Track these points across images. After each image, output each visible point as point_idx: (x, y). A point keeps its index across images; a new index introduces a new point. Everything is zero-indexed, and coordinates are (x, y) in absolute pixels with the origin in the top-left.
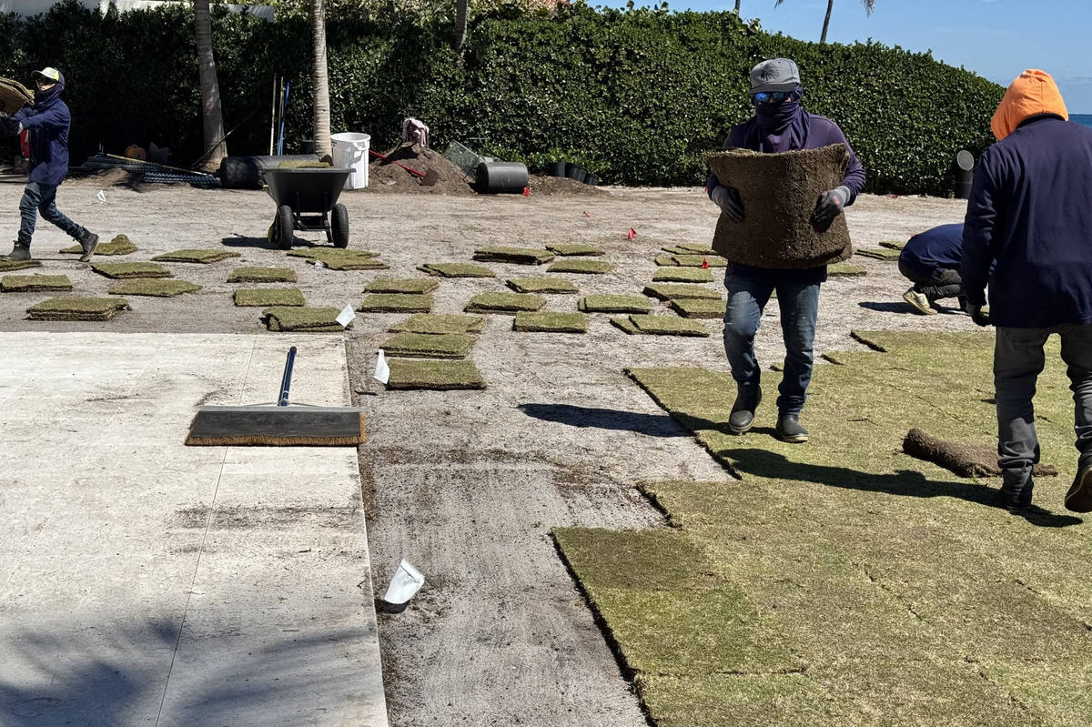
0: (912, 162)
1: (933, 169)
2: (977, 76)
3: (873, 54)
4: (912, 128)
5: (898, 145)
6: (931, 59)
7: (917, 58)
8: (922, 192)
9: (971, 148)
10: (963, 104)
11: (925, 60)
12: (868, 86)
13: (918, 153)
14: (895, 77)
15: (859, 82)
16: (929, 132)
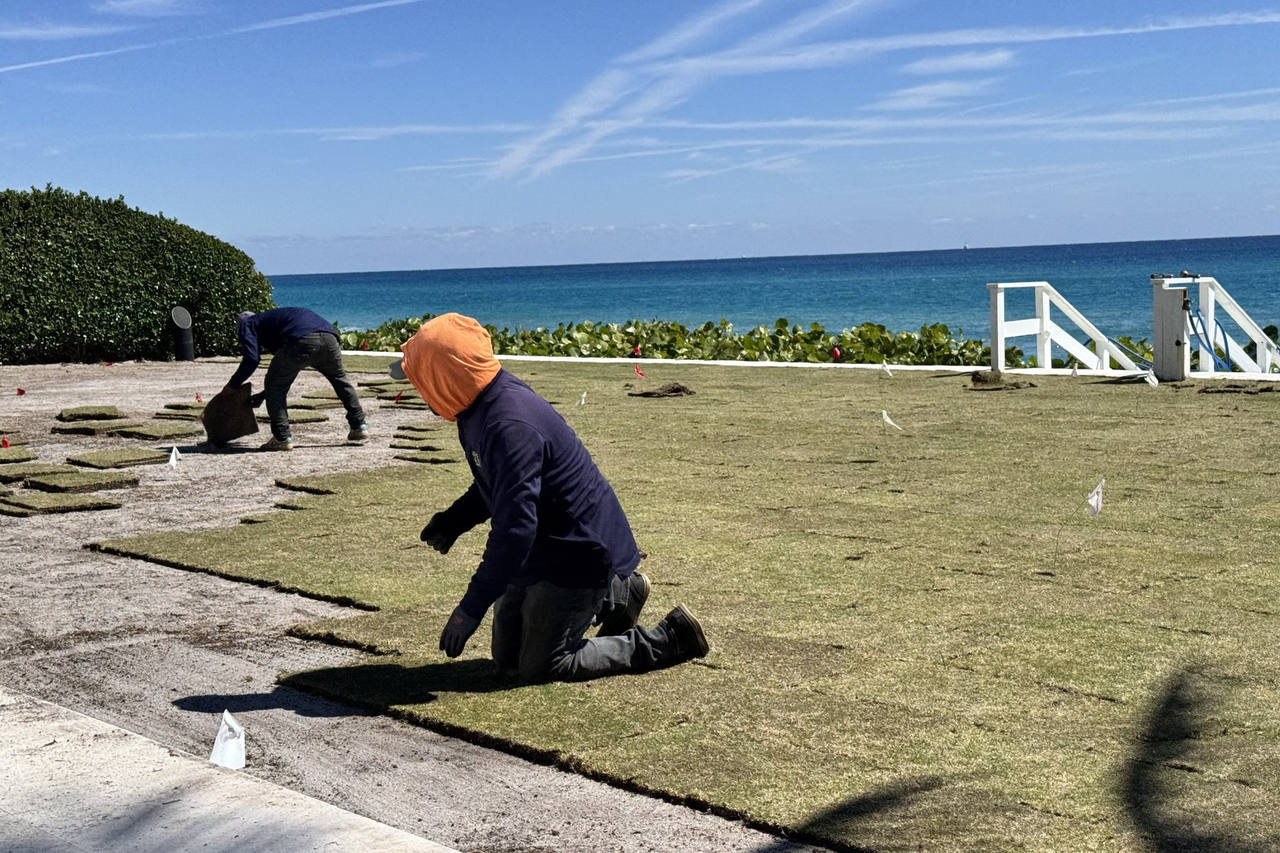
0: (121, 324)
1: (146, 330)
2: (178, 223)
3: (56, 201)
4: (116, 284)
5: (102, 305)
6: (125, 207)
7: (108, 205)
8: (138, 357)
9: (184, 304)
10: (169, 256)
11: (118, 207)
12: (56, 238)
13: (126, 312)
14: (88, 226)
15: (45, 235)
16: (136, 288)
